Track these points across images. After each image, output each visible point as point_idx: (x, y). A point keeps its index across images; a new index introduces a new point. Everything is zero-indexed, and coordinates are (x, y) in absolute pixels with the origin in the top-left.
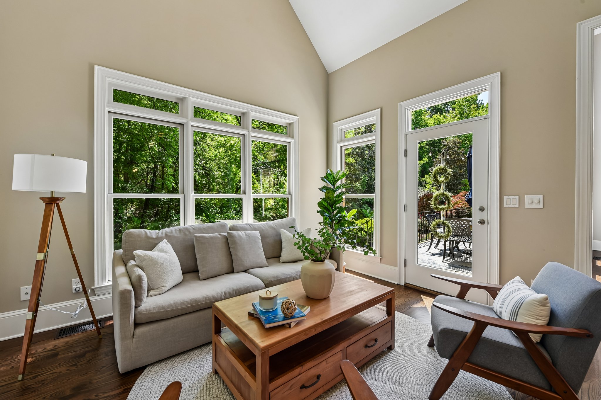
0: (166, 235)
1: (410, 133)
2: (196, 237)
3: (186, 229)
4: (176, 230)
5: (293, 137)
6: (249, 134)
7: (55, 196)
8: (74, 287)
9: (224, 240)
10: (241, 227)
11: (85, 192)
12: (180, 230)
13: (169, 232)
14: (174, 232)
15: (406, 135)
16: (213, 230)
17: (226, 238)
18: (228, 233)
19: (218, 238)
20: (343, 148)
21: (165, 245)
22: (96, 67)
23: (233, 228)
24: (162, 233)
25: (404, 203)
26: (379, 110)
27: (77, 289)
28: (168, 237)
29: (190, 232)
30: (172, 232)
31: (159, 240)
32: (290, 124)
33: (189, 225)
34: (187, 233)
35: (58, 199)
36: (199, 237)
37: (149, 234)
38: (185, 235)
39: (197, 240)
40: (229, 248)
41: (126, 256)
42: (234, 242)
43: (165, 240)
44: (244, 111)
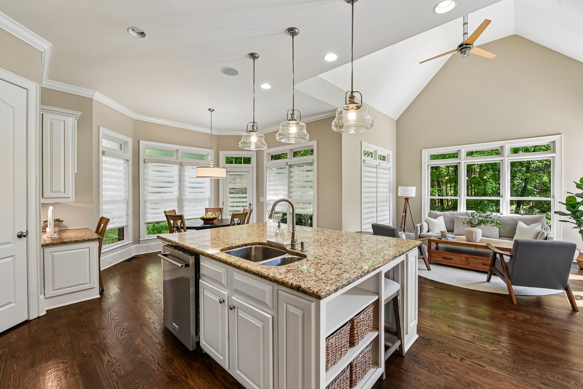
0: (443, 214)
2: (455, 216)
4: (449, 213)
5: (555, 152)
7: (407, 198)
11: (415, 196)
13: (445, 213)
14: (447, 213)
21: (441, 218)
22: (422, 150)
28: (444, 215)
31: (440, 215)
32: (554, 142)
35: (408, 199)
36: (457, 217)
37: (437, 213)
43: (442, 216)
44: (502, 145)
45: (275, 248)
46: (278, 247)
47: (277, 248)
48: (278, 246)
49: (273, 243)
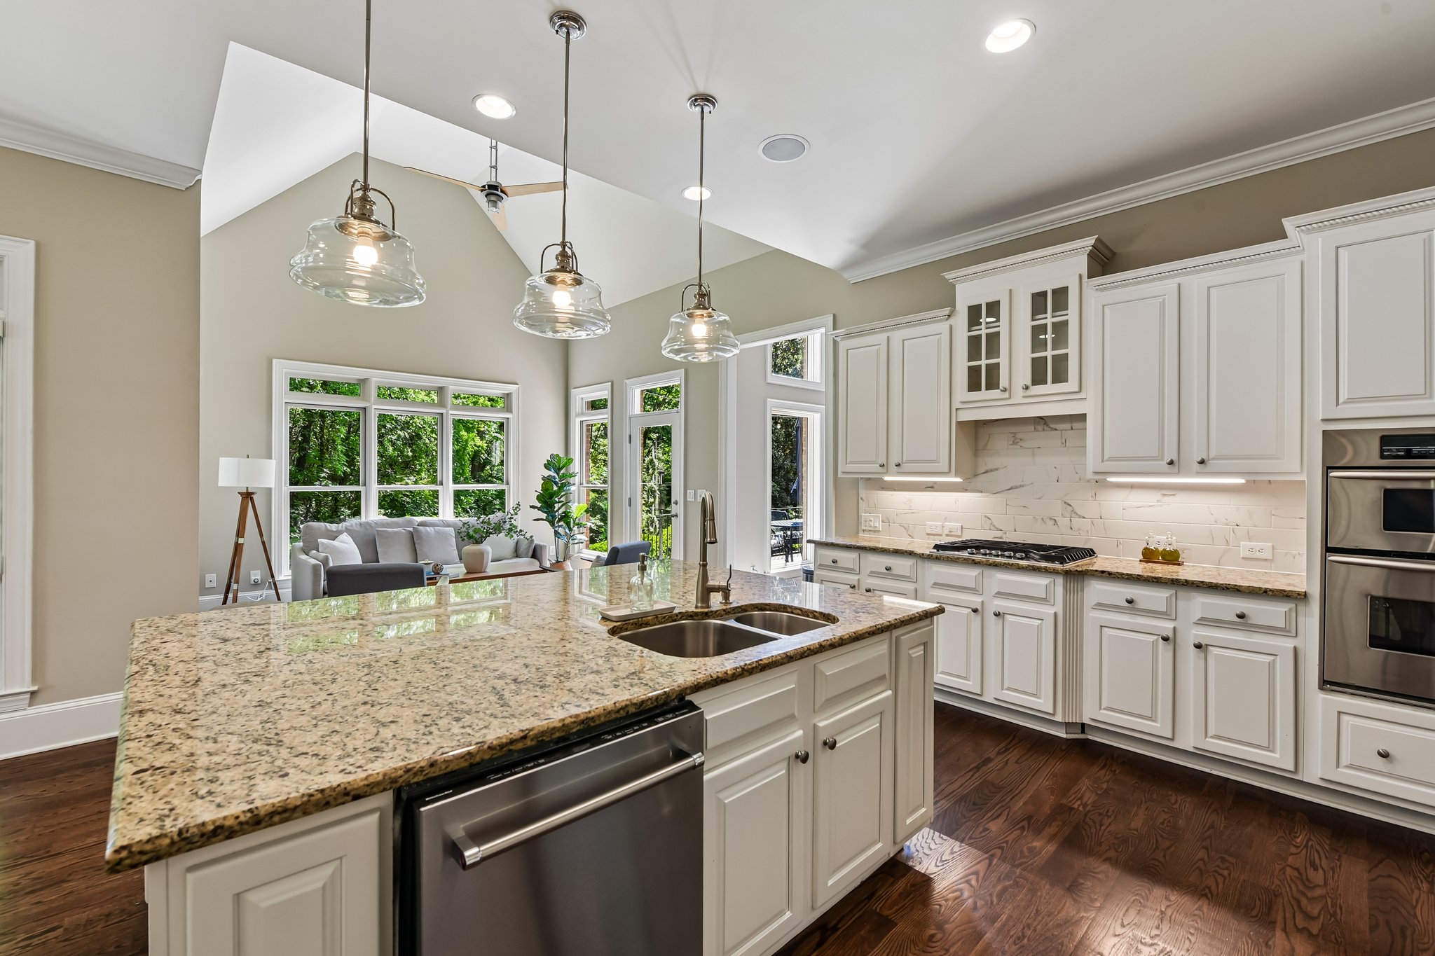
0: (346, 528)
1: (637, 416)
2: (377, 531)
3: (368, 523)
4: (356, 523)
5: (511, 412)
6: (447, 412)
7: (250, 491)
8: (253, 578)
9: (409, 536)
10: (431, 523)
12: (361, 524)
13: (349, 526)
14: (354, 525)
15: (630, 418)
16: (398, 525)
17: (412, 534)
18: (414, 528)
19: (403, 533)
20: (585, 424)
21: (345, 537)
22: (274, 361)
23: (422, 524)
24: (342, 527)
25: (629, 496)
26: (610, 383)
27: (256, 581)
28: (347, 530)
29: (371, 527)
30: (352, 526)
31: (339, 533)
32: (508, 395)
33: (372, 519)
34: (368, 527)
35: (252, 493)
36: (382, 531)
37: (327, 527)
38: (367, 529)
39: (378, 534)
40: (415, 544)
41: (306, 547)
42: (420, 538)
43: (345, 533)
44: (441, 385)
45: (655, 625)
46: (665, 620)
47: (662, 623)
48: (665, 617)
49: (646, 614)
